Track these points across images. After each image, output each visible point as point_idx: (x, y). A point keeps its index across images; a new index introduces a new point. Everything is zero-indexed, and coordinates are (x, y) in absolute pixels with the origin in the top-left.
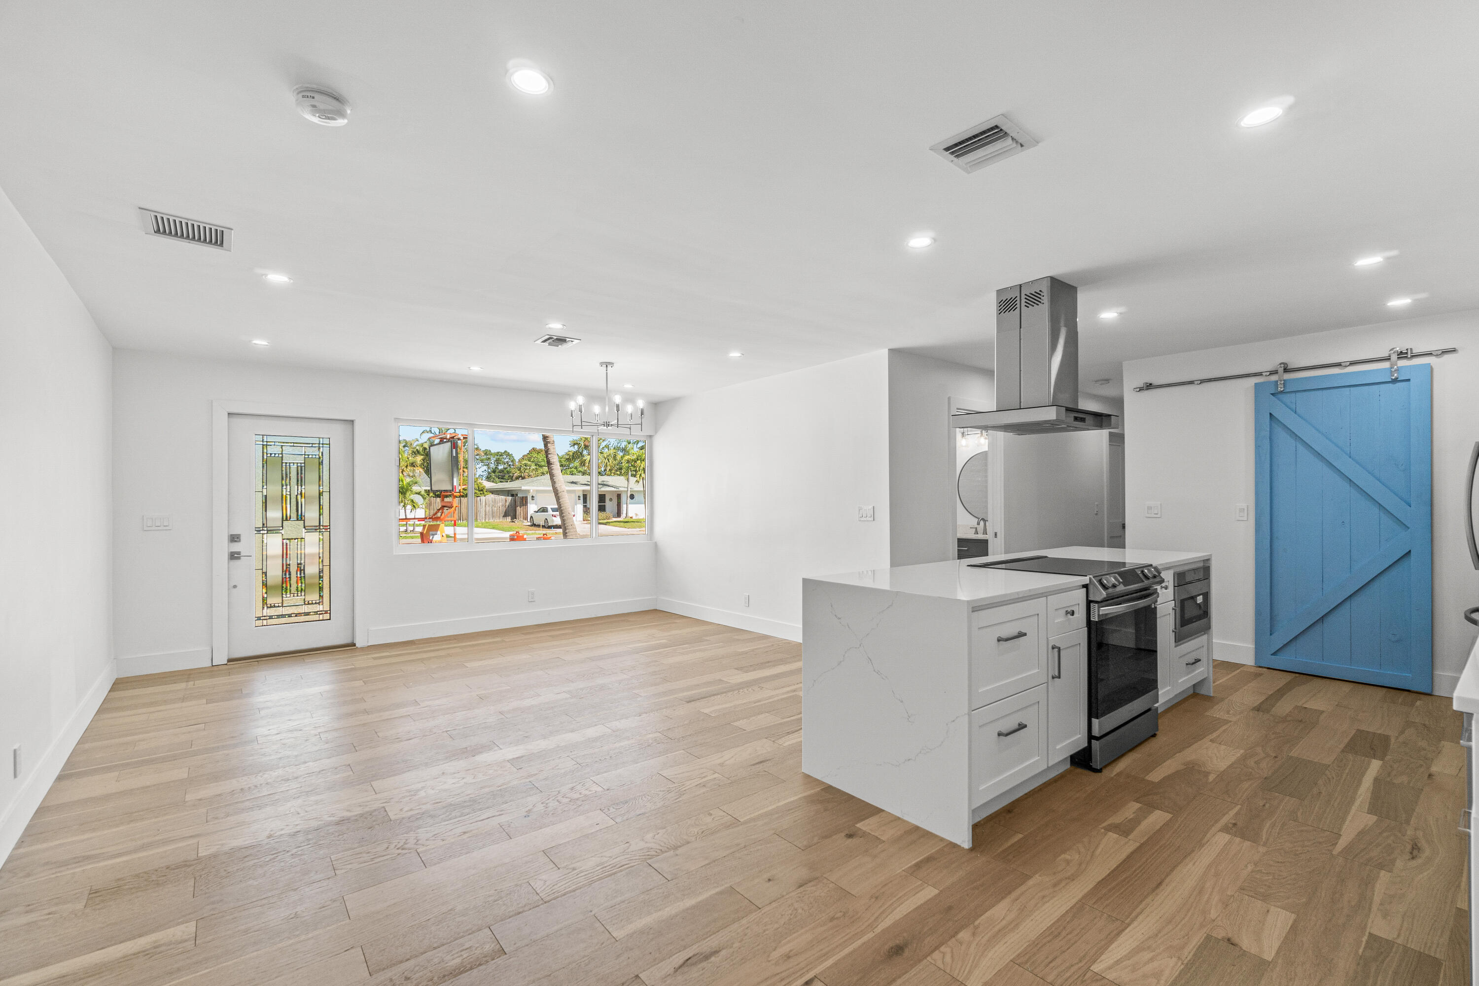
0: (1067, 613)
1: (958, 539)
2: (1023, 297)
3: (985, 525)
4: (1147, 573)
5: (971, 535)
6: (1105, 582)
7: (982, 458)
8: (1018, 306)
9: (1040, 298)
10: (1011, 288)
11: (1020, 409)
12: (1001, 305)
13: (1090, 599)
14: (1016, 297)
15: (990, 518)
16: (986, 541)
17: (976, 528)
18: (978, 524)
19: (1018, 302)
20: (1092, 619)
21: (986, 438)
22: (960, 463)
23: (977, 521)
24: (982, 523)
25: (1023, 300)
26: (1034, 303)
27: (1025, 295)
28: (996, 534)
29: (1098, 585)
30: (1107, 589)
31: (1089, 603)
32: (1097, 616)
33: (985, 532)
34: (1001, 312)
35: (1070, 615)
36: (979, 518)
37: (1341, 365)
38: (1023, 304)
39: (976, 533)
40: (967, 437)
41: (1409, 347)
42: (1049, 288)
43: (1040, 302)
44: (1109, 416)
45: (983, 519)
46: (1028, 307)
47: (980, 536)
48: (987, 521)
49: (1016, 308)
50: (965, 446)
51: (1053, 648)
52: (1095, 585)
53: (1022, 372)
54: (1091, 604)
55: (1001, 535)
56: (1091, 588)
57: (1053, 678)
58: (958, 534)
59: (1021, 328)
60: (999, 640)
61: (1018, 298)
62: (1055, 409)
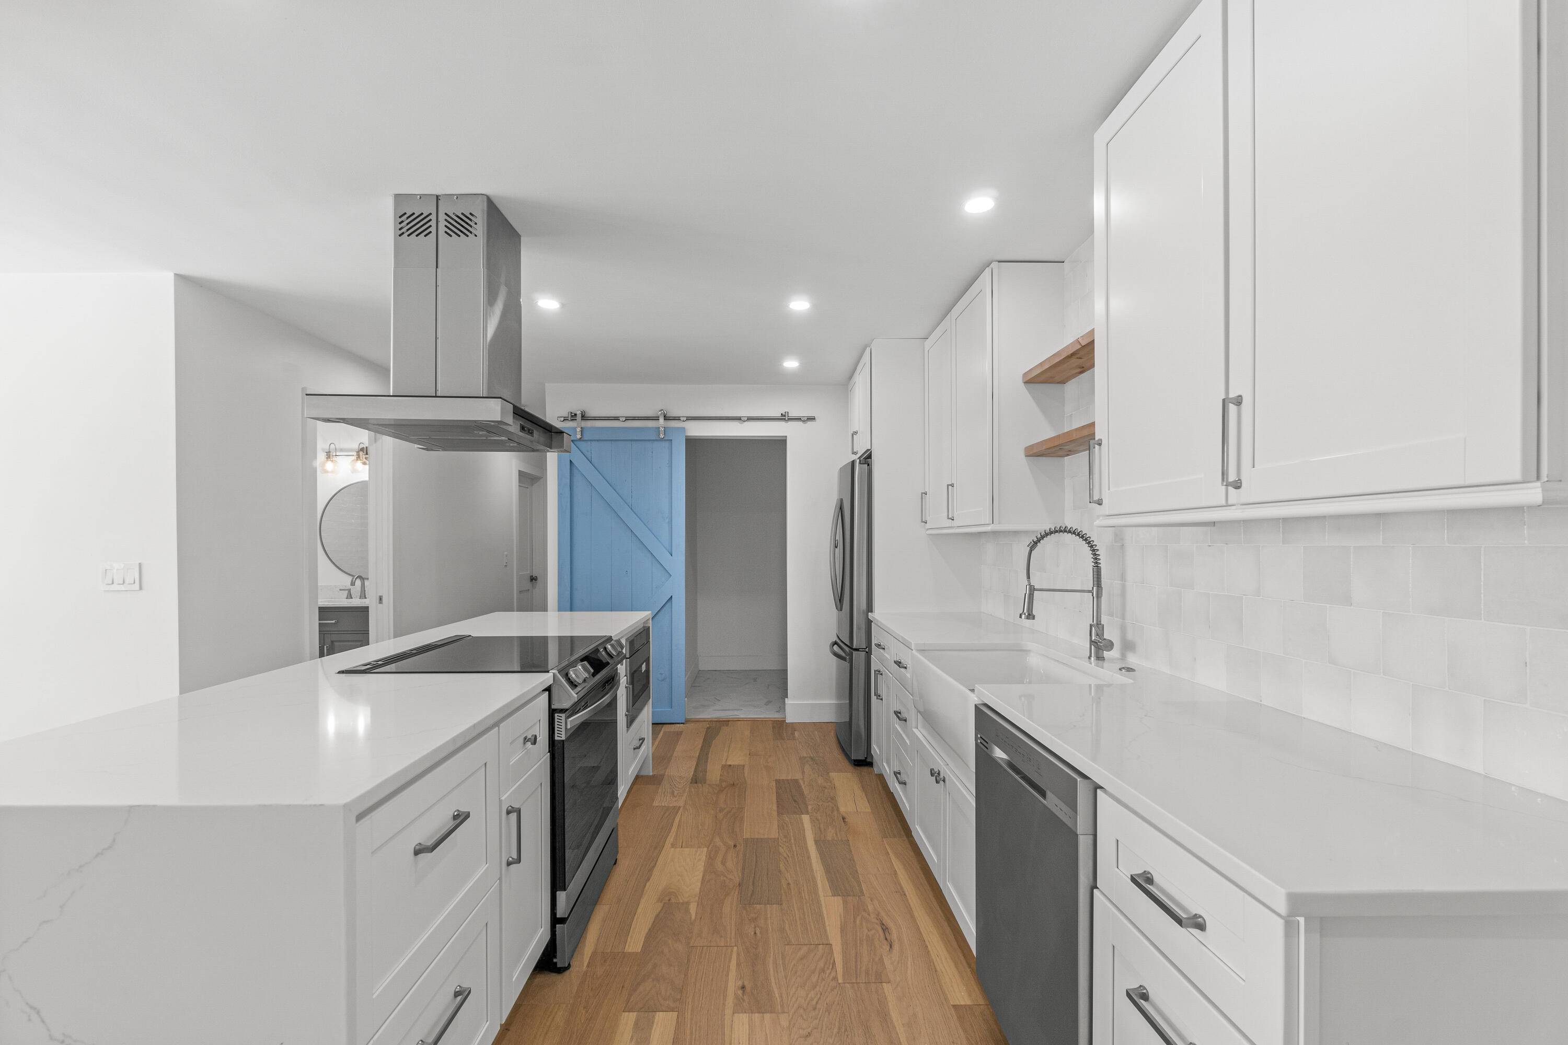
0: (526, 740)
1: (320, 608)
2: (442, 217)
3: (363, 585)
4: (610, 649)
5: (343, 602)
6: (574, 676)
7: (359, 490)
8: (433, 229)
9: (471, 226)
10: (421, 196)
11: (436, 397)
12: (402, 222)
13: (553, 707)
14: (430, 214)
15: (371, 575)
16: (366, 610)
17: (349, 590)
18: (353, 584)
19: (433, 223)
20: (556, 738)
21: (364, 463)
22: (322, 499)
23: (351, 579)
24: (358, 582)
25: (442, 223)
26: (462, 232)
27: (446, 214)
28: (381, 599)
29: (564, 682)
30: (576, 686)
31: (552, 712)
32: (563, 733)
33: (363, 595)
34: (403, 233)
35: (532, 744)
36: (353, 576)
37: (741, 419)
38: (442, 229)
39: (350, 596)
40: (334, 458)
41: (786, 411)
42: (485, 212)
43: (471, 233)
44: (560, 432)
45: (360, 577)
46: (451, 236)
47: (356, 602)
48: (368, 579)
49: (430, 232)
50: (332, 472)
51: (508, 812)
52: (561, 686)
53: (439, 341)
54: (556, 715)
55: (388, 600)
56: (555, 691)
57: (509, 864)
58: (319, 600)
59: (437, 267)
60: (417, 853)
61: (433, 217)
62: (500, 402)
